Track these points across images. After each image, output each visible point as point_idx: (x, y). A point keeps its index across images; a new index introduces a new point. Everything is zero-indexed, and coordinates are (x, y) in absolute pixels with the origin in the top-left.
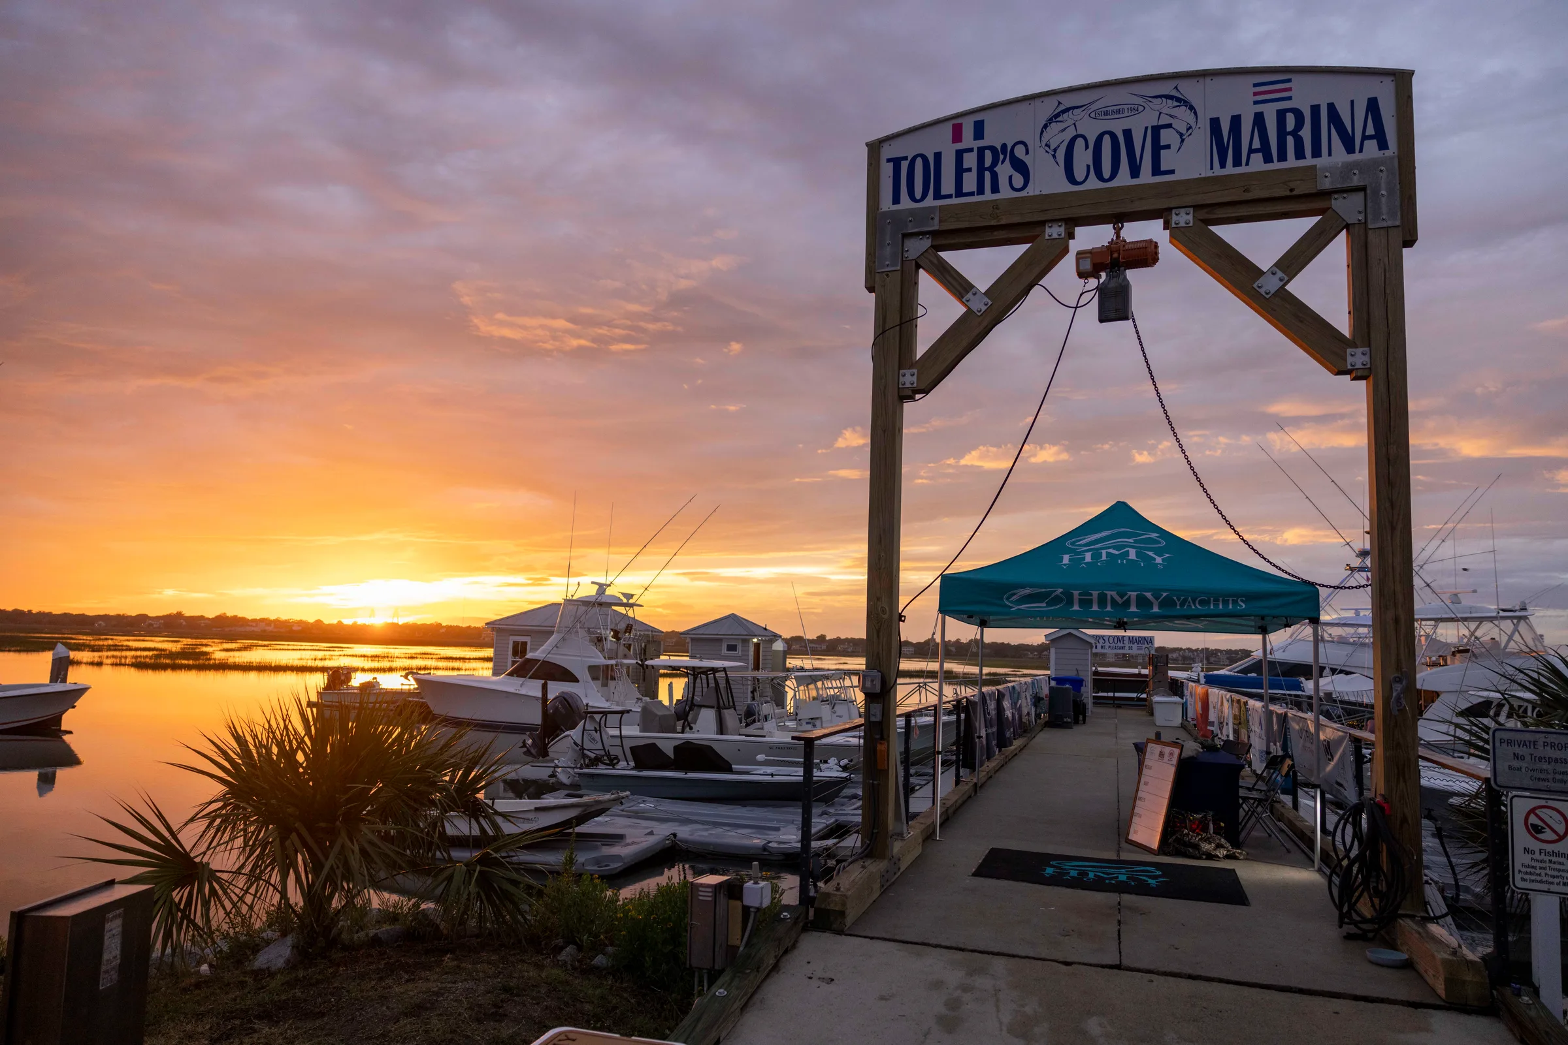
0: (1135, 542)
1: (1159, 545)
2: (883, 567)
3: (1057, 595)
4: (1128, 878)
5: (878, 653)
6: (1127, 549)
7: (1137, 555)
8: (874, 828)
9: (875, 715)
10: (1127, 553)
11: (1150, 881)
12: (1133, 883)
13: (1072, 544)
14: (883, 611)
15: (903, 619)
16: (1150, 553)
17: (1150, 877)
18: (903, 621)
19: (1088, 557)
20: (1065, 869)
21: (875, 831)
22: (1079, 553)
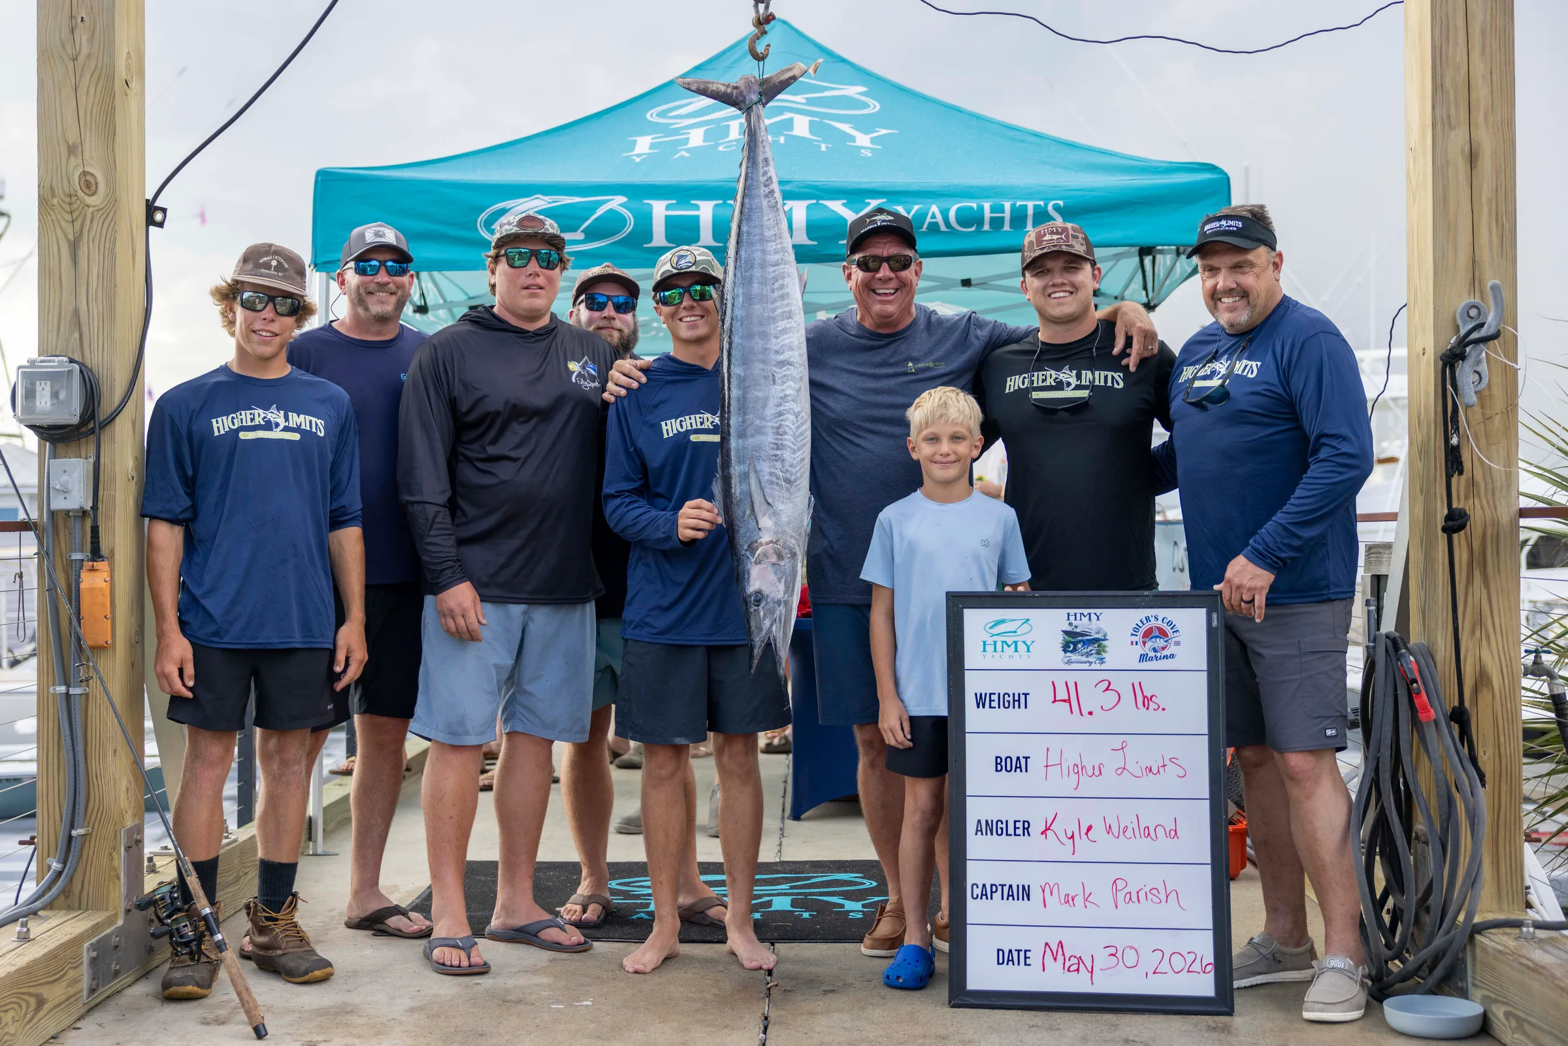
0: (810, 102)
1: (865, 112)
2: (85, 50)
3: (611, 211)
4: (794, 903)
5: (76, 313)
6: (788, 115)
7: (813, 127)
8: (72, 827)
9: (65, 492)
10: (789, 124)
11: (850, 905)
12: (806, 915)
13: (662, 114)
14: (88, 185)
15: (158, 217)
16: (845, 127)
17: (848, 896)
18: (161, 225)
19: (696, 138)
20: (638, 897)
21: (74, 833)
22: (677, 131)
